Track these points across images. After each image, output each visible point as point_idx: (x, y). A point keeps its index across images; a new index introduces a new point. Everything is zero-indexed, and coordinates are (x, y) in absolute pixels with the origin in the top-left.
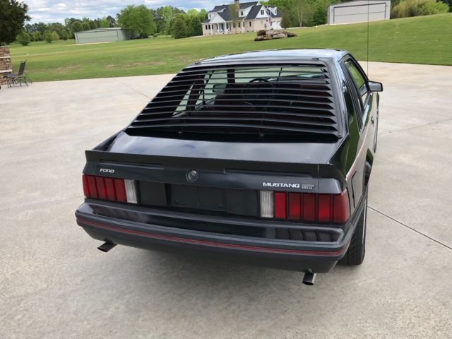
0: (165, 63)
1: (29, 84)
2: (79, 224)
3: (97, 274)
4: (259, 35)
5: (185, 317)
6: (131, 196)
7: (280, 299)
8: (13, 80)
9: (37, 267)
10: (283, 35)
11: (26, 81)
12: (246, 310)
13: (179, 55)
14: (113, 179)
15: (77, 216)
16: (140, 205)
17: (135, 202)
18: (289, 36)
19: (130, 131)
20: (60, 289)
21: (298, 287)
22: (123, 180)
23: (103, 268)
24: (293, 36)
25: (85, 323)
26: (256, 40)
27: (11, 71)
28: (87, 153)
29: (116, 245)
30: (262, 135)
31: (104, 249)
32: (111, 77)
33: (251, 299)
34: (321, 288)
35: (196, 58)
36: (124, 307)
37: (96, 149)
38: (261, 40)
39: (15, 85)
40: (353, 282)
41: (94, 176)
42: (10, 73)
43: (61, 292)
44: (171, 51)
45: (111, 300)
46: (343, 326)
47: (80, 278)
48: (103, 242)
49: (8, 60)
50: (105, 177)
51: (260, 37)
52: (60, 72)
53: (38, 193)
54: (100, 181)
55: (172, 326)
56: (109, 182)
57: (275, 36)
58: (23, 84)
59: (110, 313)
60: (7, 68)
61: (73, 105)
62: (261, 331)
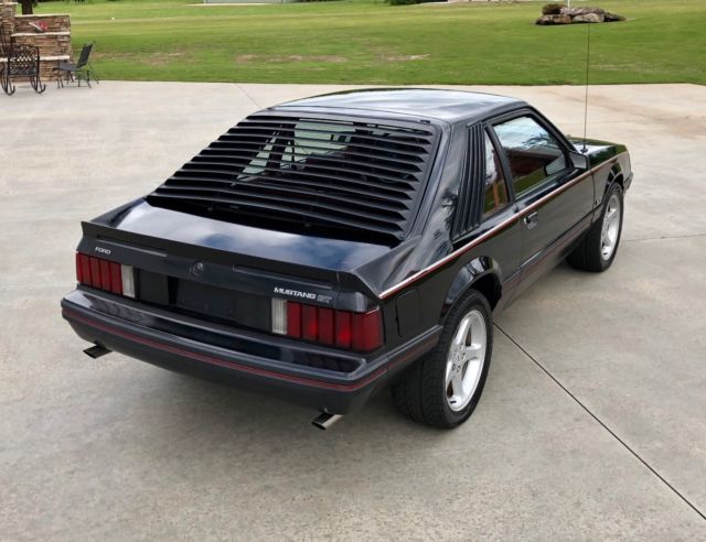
0: (345, 60)
1: (92, 83)
2: (65, 316)
3: (91, 392)
4: (545, 14)
5: (180, 457)
6: (128, 288)
7: (314, 456)
8: (68, 75)
9: (18, 372)
10: (596, 17)
11: (89, 77)
12: (262, 460)
13: (378, 45)
14: (109, 262)
15: (63, 305)
16: (139, 300)
17: (133, 296)
18: (607, 19)
19: (152, 201)
20: (38, 403)
21: (347, 445)
22: (120, 265)
23: (102, 385)
24: (616, 19)
25: (56, 446)
26: (539, 23)
27: (67, 57)
28: (84, 225)
29: (110, 351)
30: (308, 225)
31: (93, 353)
32: (235, 81)
33: (276, 450)
34: (378, 451)
35: (405, 54)
36: (109, 435)
37: (95, 220)
38: (547, 23)
39: (70, 83)
40: (428, 449)
41: (90, 256)
42: (65, 61)
43: (39, 406)
44: (366, 35)
45: (97, 425)
46: (377, 498)
47: (67, 394)
48: (92, 345)
49: (66, 39)
50: (100, 258)
51: (546, 18)
52: (154, 64)
53: (50, 273)
54: (95, 263)
55: (159, 465)
56: (105, 265)
57: (578, 18)
58: (83, 83)
59: (88, 440)
60: (62, 53)
61: (152, 132)
62: (267, 488)
